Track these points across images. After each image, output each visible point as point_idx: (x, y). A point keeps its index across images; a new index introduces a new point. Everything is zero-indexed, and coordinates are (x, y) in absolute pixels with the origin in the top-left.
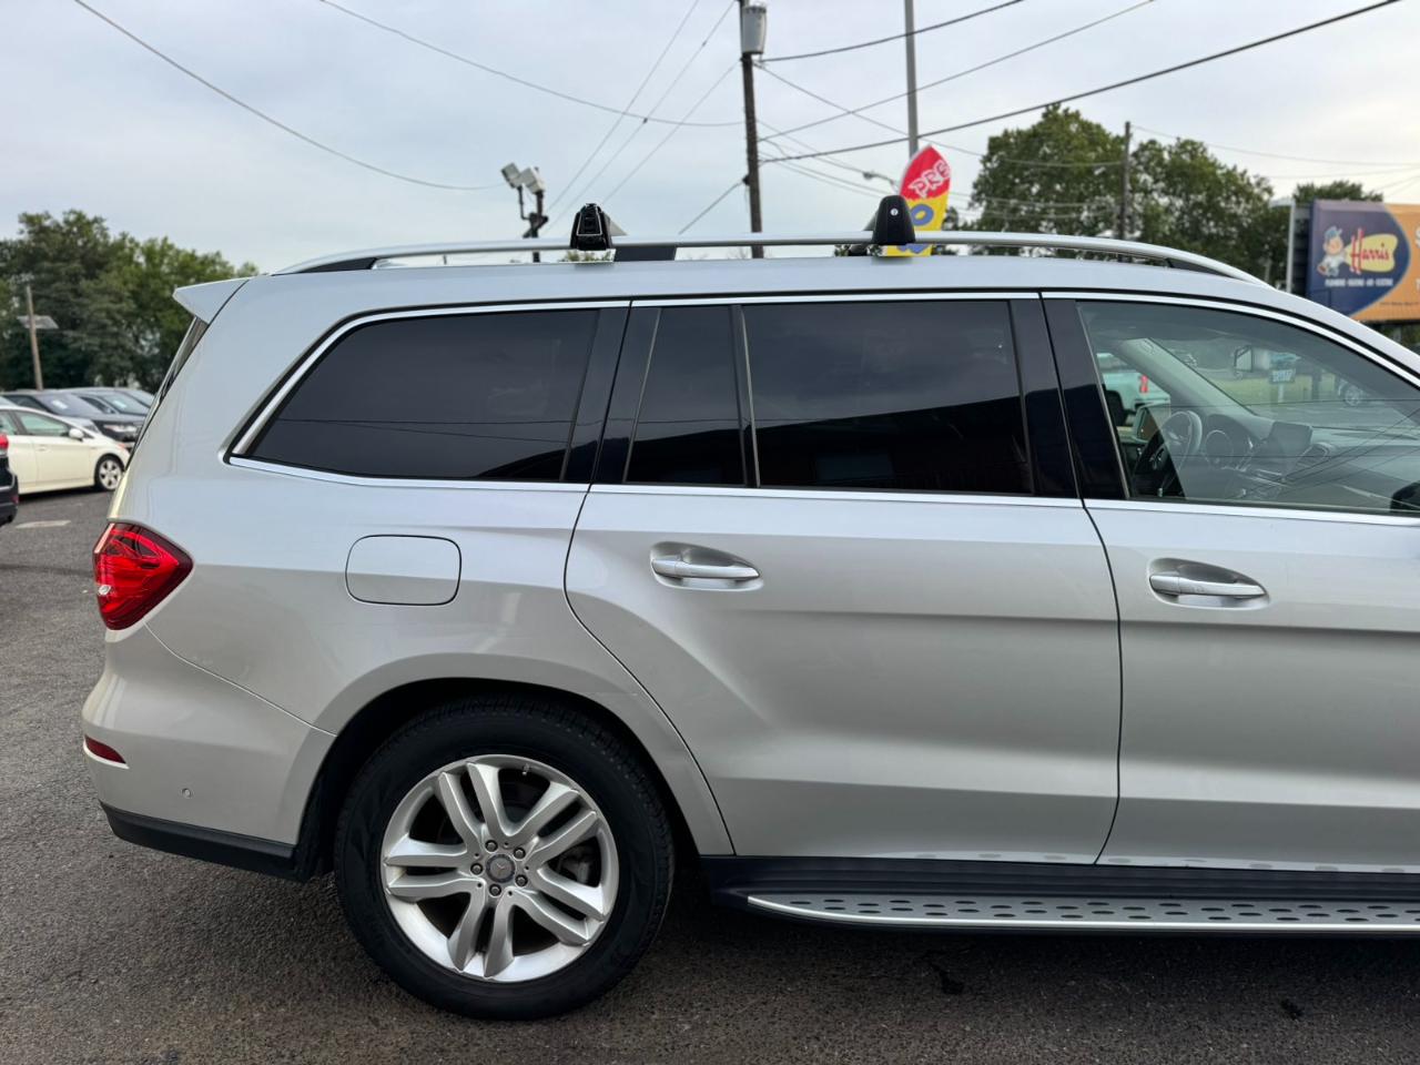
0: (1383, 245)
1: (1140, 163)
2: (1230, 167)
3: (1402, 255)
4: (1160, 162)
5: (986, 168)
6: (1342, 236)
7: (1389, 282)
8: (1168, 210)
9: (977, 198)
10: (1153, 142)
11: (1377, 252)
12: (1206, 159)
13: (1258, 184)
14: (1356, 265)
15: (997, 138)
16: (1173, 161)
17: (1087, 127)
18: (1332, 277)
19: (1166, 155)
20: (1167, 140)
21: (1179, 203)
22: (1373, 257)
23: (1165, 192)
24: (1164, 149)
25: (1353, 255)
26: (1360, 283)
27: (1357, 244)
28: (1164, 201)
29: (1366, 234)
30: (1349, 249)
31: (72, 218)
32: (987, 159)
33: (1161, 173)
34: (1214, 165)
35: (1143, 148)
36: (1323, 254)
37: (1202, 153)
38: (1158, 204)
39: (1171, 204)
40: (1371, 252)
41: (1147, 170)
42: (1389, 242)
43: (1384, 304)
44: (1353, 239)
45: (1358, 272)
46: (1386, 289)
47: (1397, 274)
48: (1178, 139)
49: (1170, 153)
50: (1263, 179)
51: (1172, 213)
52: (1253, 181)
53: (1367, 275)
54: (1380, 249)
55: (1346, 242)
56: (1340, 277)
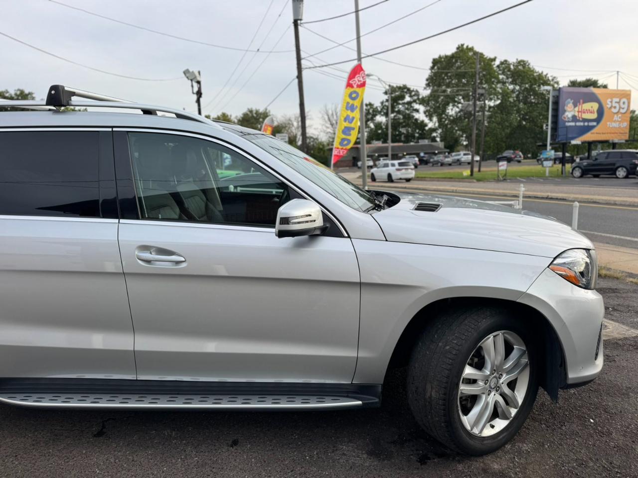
0: (592, 107)
1: (500, 70)
2: (540, 72)
3: (601, 112)
4: (509, 70)
5: (432, 72)
6: (573, 103)
7: (595, 124)
8: (513, 91)
9: (428, 85)
10: (506, 61)
11: (589, 110)
12: (529, 68)
13: (553, 80)
14: (580, 116)
15: (436, 59)
16: (515, 69)
17: (476, 53)
18: (569, 122)
19: (512, 67)
20: (512, 60)
21: (518, 88)
22: (588, 113)
23: (511, 83)
24: (511, 64)
25: (579, 112)
26: (582, 124)
27: (580, 106)
28: (511, 87)
29: (584, 102)
30: (577, 109)
31: (18, 93)
32: (432, 68)
33: (509, 75)
34: (533, 71)
35: (502, 63)
36: (565, 111)
37: (528, 65)
38: (508, 88)
39: (514, 89)
40: (587, 110)
41: (503, 73)
42: (595, 106)
43: (592, 133)
44: (578, 104)
45: (581, 119)
46: (593, 127)
47: (598, 120)
48: (517, 59)
49: (514, 65)
50: (555, 77)
51: (514, 93)
52: (550, 78)
53: (584, 120)
54: (591, 109)
55: (575, 106)
56: (572, 121)
